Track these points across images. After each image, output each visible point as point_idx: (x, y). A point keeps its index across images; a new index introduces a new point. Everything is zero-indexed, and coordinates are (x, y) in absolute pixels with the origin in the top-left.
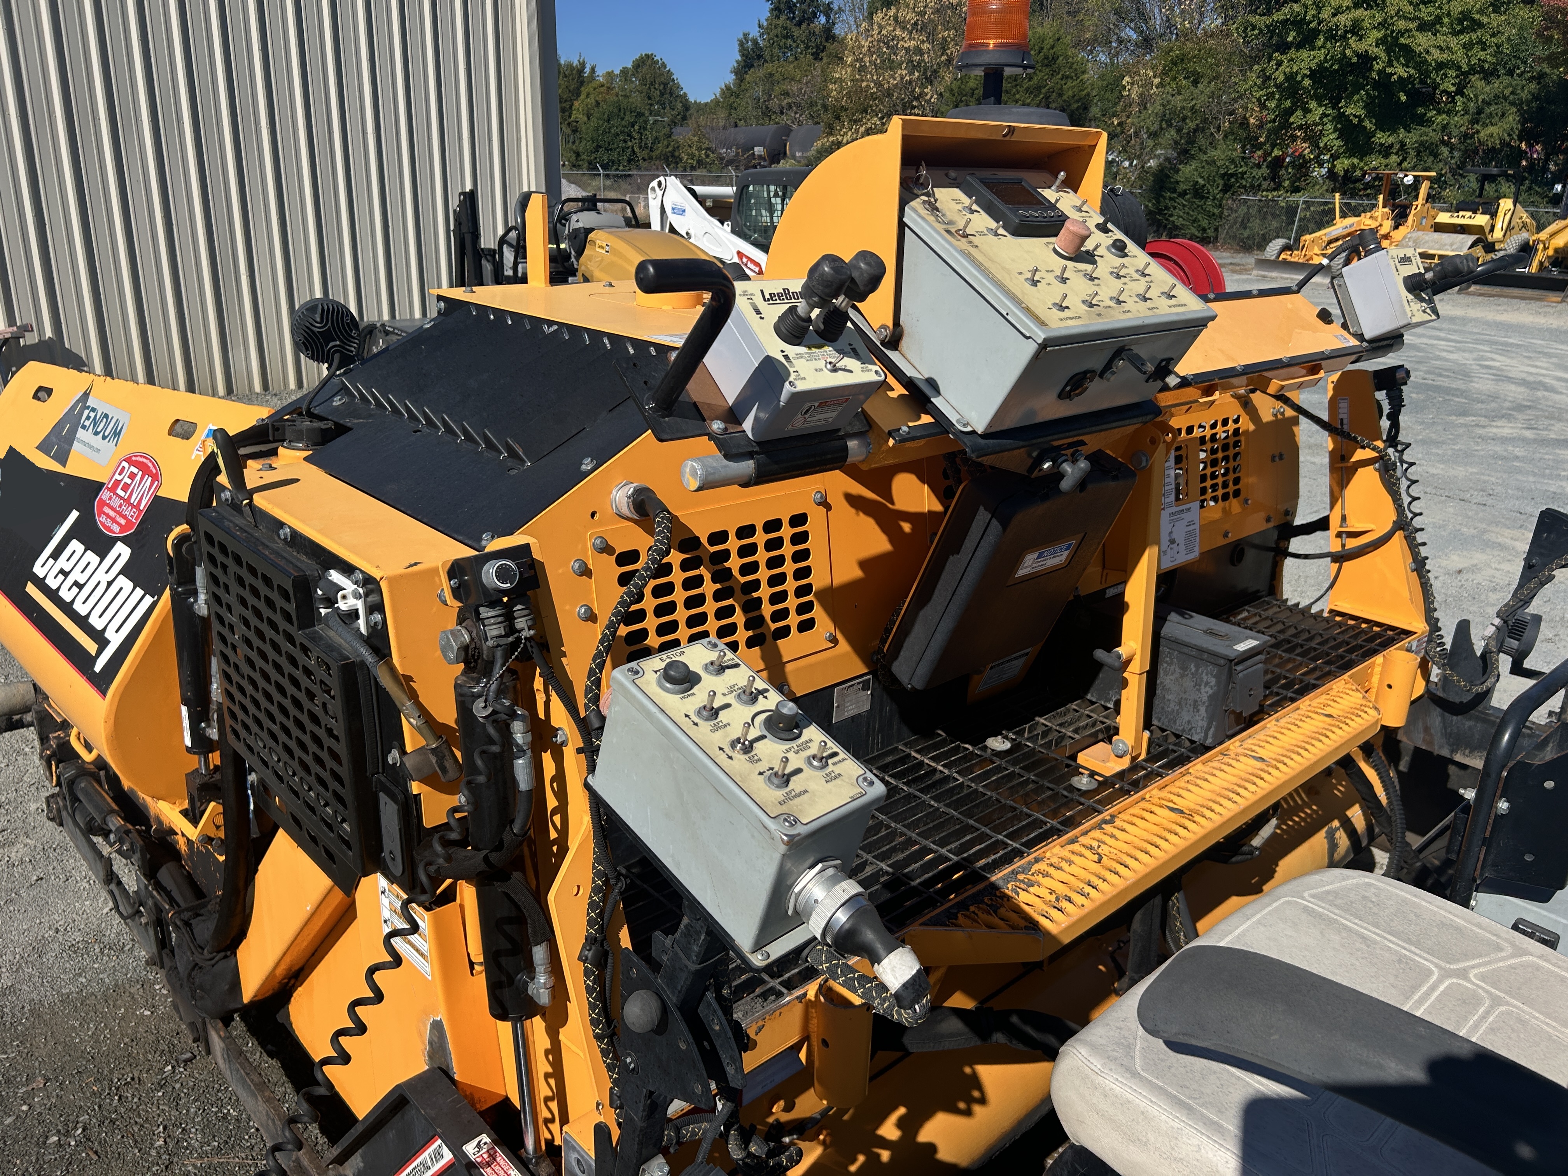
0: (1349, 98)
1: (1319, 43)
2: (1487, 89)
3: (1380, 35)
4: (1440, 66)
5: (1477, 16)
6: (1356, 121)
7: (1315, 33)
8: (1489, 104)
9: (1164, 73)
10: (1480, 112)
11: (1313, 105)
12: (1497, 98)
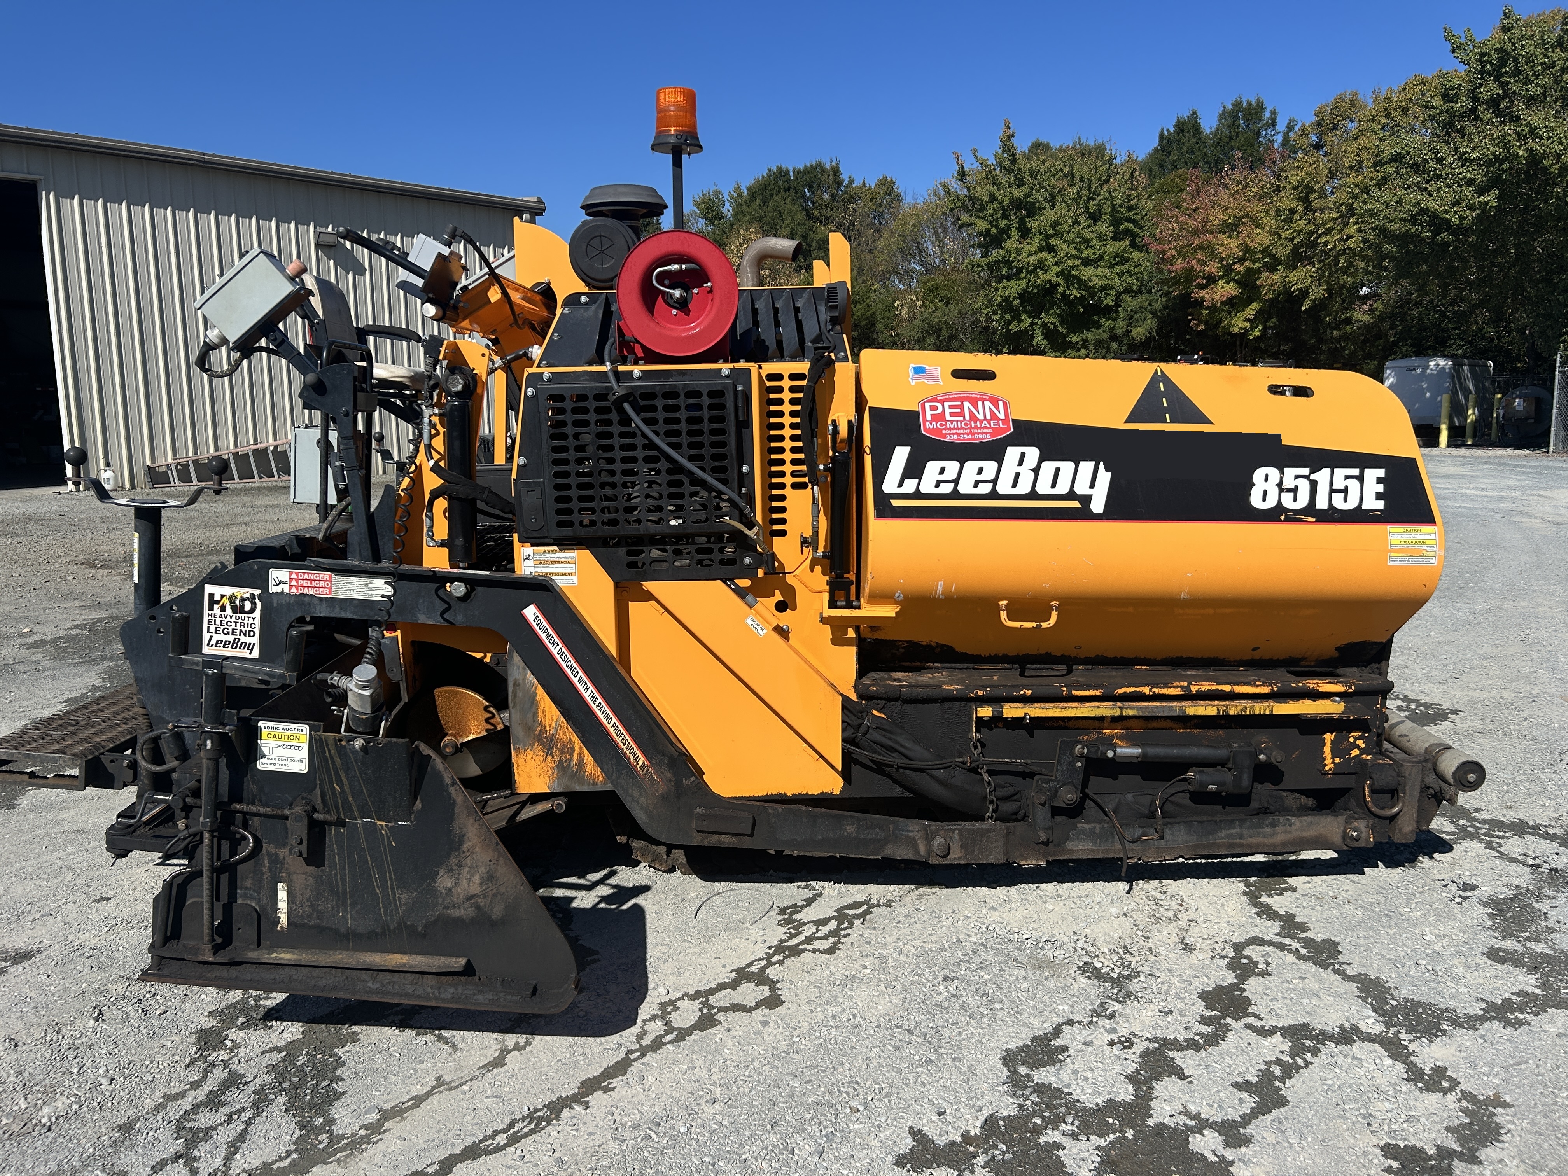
0: (1048, 311)
1: (1023, 275)
2: (1135, 303)
3: (1059, 269)
4: (1104, 288)
6: (1052, 327)
7: (1020, 269)
8: (1136, 313)
9: (924, 298)
10: (1131, 318)
11: (1024, 317)
12: (1141, 309)
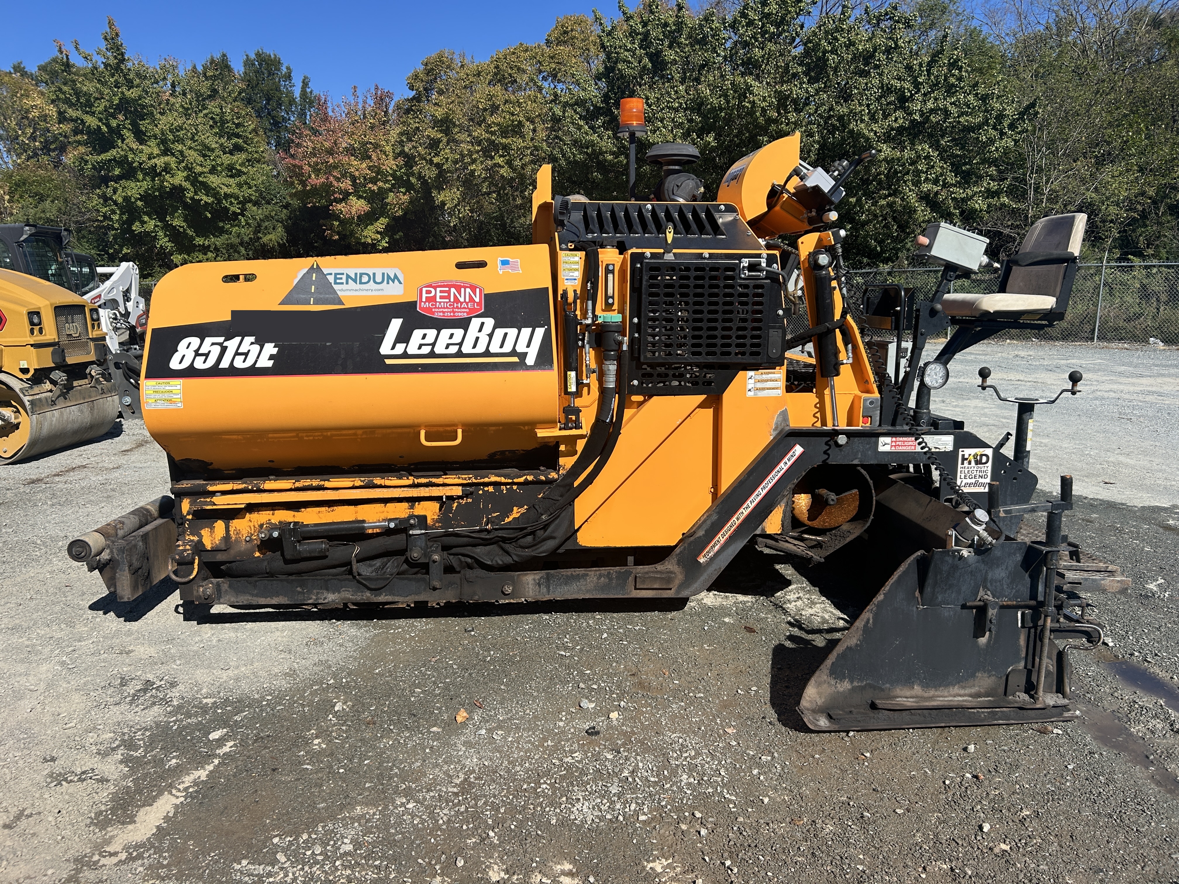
0: (172, 215)
1: (141, 177)
2: (259, 212)
3: (185, 174)
4: (227, 196)
5: (238, 168)
6: (181, 230)
7: (135, 170)
8: (263, 221)
9: (12, 192)
10: (259, 226)
11: (146, 218)
12: (268, 218)
